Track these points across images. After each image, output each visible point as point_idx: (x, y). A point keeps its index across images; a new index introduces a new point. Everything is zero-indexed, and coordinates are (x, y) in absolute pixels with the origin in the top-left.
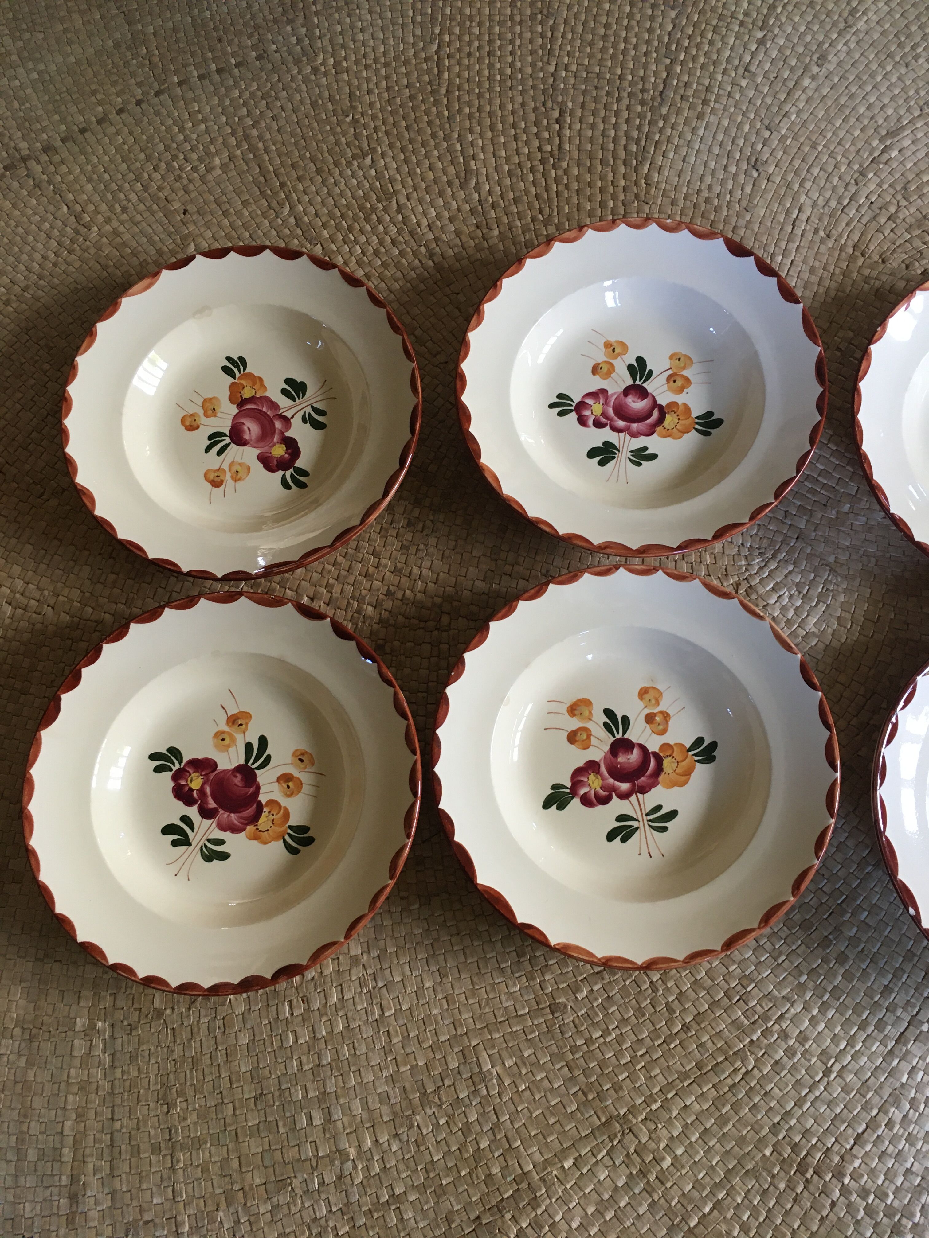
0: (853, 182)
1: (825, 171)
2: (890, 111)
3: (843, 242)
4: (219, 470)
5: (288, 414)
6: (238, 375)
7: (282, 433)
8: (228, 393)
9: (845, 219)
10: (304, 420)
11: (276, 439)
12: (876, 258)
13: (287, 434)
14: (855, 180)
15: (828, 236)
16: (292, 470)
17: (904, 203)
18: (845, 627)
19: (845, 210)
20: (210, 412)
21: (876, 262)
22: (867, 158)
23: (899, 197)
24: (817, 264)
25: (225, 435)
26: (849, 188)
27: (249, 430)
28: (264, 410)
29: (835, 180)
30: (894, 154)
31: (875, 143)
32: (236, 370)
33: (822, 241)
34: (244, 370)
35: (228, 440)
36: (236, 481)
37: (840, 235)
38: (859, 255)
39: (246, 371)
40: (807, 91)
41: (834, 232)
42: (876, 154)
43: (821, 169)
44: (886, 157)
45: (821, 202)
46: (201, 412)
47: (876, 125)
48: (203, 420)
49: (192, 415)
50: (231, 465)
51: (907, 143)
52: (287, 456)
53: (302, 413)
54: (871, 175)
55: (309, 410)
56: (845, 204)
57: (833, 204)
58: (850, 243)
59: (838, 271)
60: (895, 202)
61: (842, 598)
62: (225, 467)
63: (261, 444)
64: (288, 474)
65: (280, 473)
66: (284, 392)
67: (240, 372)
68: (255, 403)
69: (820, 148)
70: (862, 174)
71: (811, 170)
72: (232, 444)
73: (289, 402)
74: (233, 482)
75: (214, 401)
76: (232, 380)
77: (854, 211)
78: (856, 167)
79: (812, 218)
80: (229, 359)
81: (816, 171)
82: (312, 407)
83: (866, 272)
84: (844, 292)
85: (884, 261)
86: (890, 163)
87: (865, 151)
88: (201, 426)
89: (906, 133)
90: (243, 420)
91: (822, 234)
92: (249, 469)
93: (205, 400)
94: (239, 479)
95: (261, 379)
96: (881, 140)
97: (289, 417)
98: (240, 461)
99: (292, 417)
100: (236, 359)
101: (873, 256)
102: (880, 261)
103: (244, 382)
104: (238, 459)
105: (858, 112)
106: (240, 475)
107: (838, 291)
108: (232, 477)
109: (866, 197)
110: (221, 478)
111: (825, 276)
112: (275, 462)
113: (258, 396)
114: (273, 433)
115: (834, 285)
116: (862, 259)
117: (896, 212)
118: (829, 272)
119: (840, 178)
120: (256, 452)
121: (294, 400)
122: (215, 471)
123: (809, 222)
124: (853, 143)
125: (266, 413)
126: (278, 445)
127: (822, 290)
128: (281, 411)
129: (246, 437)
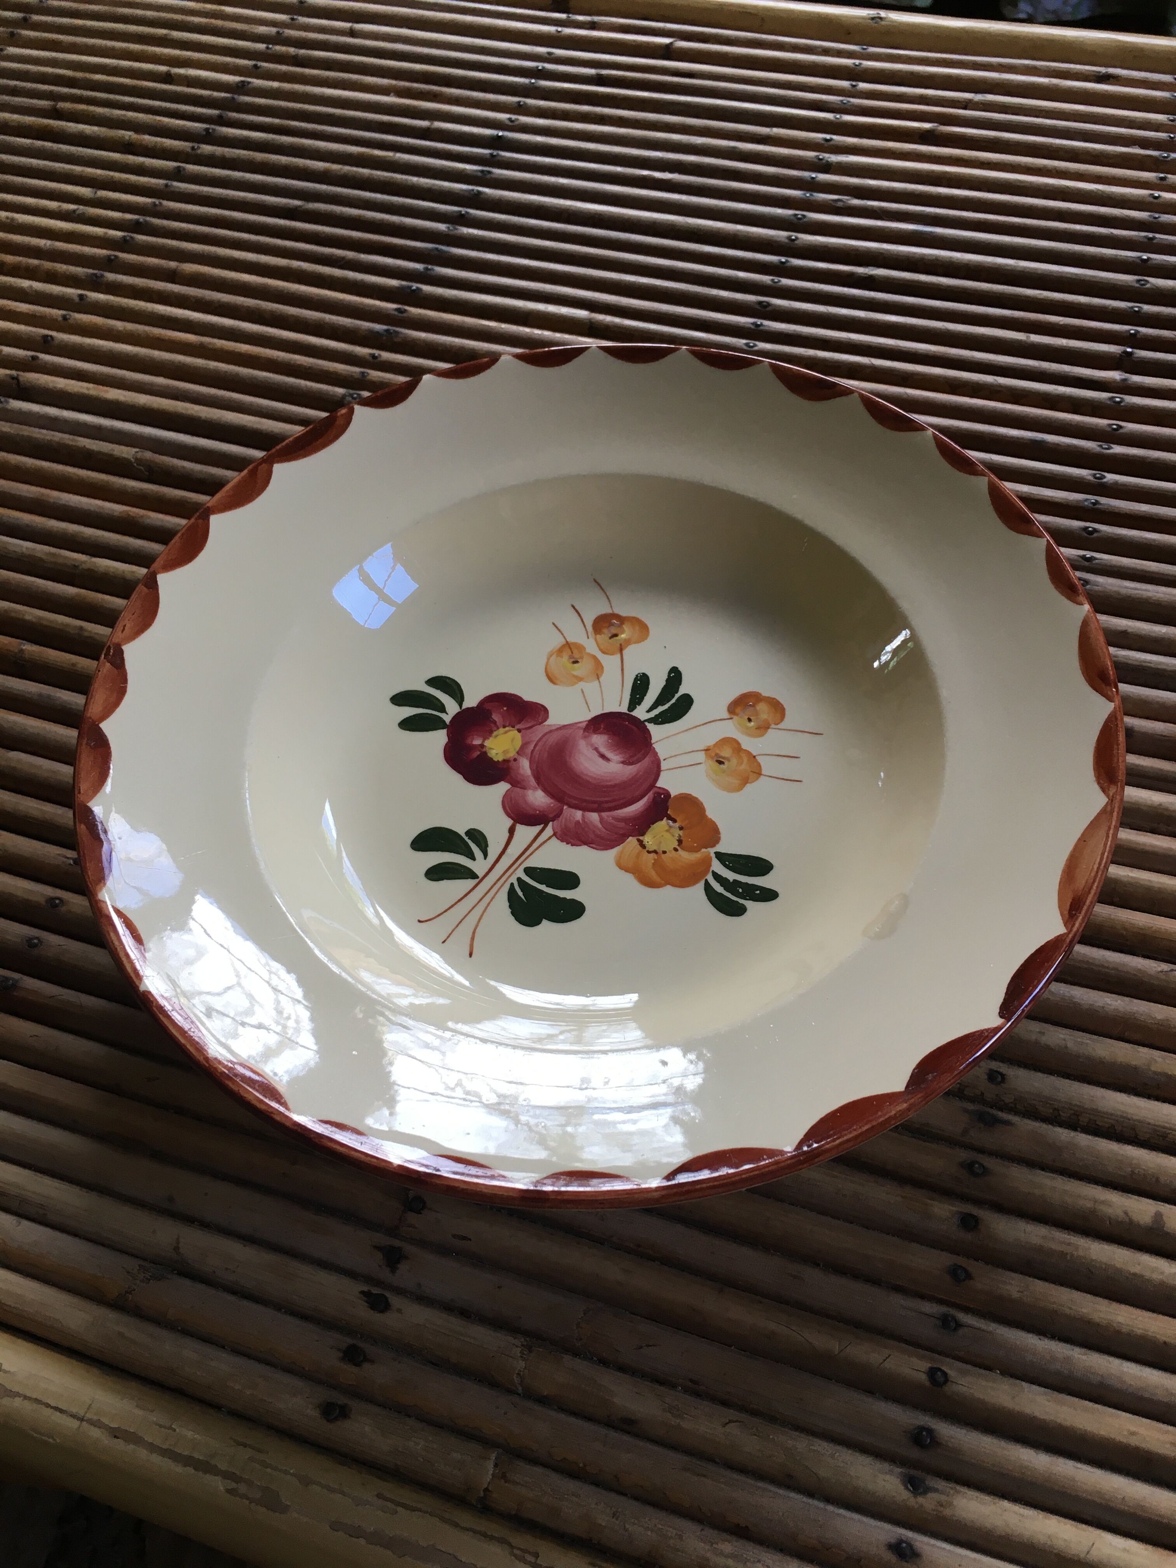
4: (621, 650)
5: (524, 833)
6: (717, 867)
7: (517, 783)
8: (710, 813)
10: (477, 836)
11: (525, 766)
13: (503, 787)
16: (447, 718)
20: (726, 752)
25: (655, 720)
27: (603, 756)
28: (594, 817)
32: (731, 876)
34: (708, 887)
35: (641, 713)
36: (568, 645)
39: (701, 885)
46: (748, 743)
48: (730, 729)
49: (764, 728)
50: (598, 670)
52: (477, 742)
53: (493, 852)
55: (479, 866)
62: (610, 663)
63: (553, 739)
64: (452, 708)
65: (471, 701)
66: (570, 880)
67: (716, 876)
68: (625, 820)
72: (624, 709)
73: (540, 860)
74: (571, 639)
75: (736, 782)
76: (722, 848)
80: (769, 895)
82: (472, 875)
88: (726, 715)
90: (630, 770)
92: (551, 679)
93: (758, 773)
94: (560, 651)
95: (649, 883)
97: (520, 828)
98: (582, 685)
99: (512, 831)
100: (748, 904)
103: (686, 857)
104: (590, 687)
106: (565, 659)
108: (580, 648)
110: (603, 638)
112: (495, 717)
113: (632, 841)
114: (537, 776)
120: (555, 719)
121: (529, 871)
122: (628, 642)
125: (584, 809)
126: (512, 754)
128: (549, 831)
129: (600, 740)
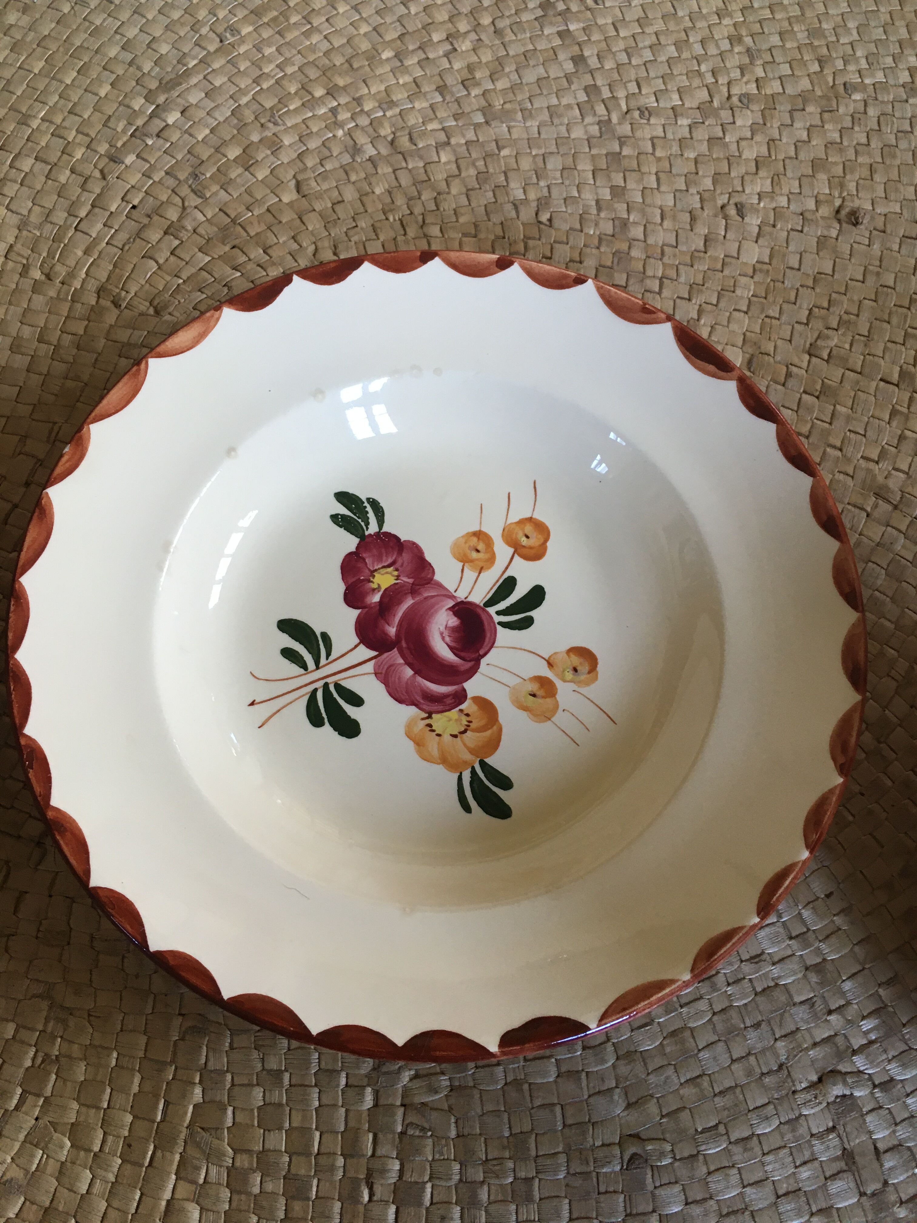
0: (97, 174)
1: (46, 162)
2: (164, 49)
3: (77, 284)
9: (83, 242)
12: (143, 306)
14: (102, 171)
15: (48, 277)
17: (193, 201)
18: (89, 1150)
19: (82, 226)
21: (141, 314)
22: (124, 131)
23: (185, 191)
24: (27, 331)
26: (90, 185)
29: (64, 176)
30: (173, 117)
31: (138, 103)
33: (36, 287)
37: (71, 275)
38: (109, 304)
40: (13, 31)
41: (59, 268)
42: (140, 122)
43: (36, 159)
44: (158, 124)
45: (34, 219)
47: (139, 74)
51: (195, 97)
54: (130, 159)
56: (83, 213)
57: (60, 217)
58: (92, 285)
59: (67, 339)
60: (178, 201)
61: (80, 1072)
69: (35, 124)
70: (114, 159)
71: (17, 164)
77: (100, 226)
78: (103, 148)
79: (18, 247)
81: (27, 164)
83: (123, 335)
84: (77, 378)
85: (157, 312)
86: (165, 134)
87: (119, 120)
89: (194, 80)
91: (36, 274)
96: (149, 97)
101: (135, 303)
102: (151, 311)
105: (105, 55)
107: (66, 378)
109: (123, 199)
111: (41, 353)
115: (60, 368)
116: (116, 312)
117: (180, 219)
118: (49, 343)
119: (73, 171)
123: (12, 255)
124: (96, 109)
127: (35, 380)
